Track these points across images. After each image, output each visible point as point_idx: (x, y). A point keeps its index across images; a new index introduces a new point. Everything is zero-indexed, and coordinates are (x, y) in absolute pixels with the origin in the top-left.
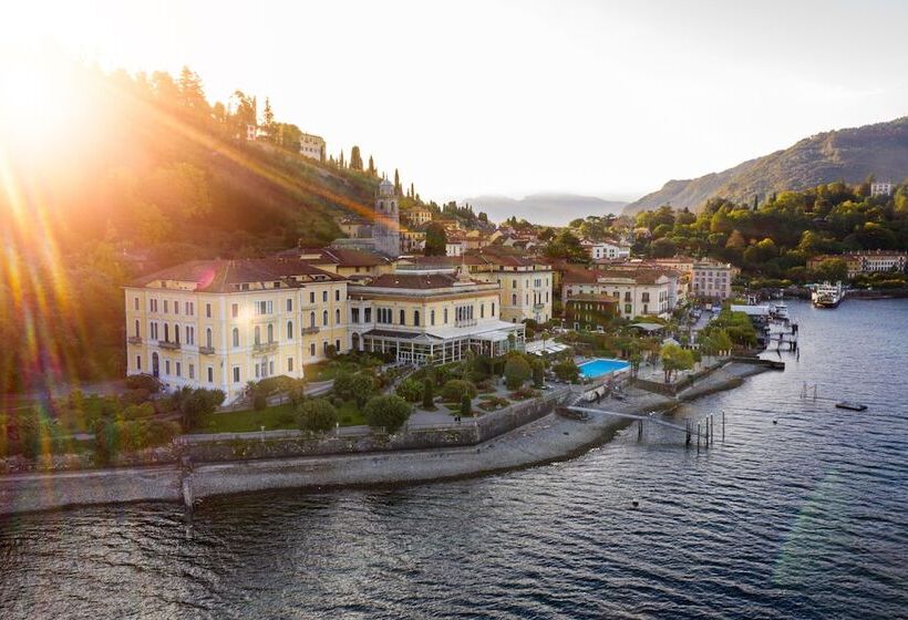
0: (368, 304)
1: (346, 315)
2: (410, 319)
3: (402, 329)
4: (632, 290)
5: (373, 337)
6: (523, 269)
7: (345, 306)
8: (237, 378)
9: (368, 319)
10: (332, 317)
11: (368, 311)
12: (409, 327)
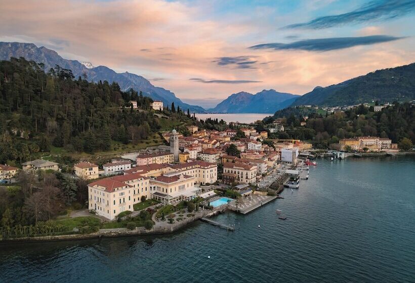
0: (154, 186)
1: (148, 189)
2: (165, 191)
3: (163, 193)
4: (243, 171)
5: (155, 195)
6: (206, 168)
7: (148, 186)
8: (115, 213)
9: (154, 189)
10: (144, 189)
11: (154, 187)
12: (165, 193)
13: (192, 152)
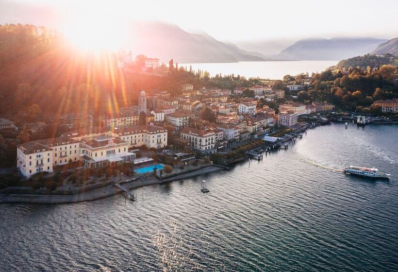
1: (78, 151)
2: (91, 155)
3: (89, 157)
5: (82, 158)
6: (152, 133)
8: (30, 173)
9: (83, 153)
10: (73, 152)
13: (158, 114)
